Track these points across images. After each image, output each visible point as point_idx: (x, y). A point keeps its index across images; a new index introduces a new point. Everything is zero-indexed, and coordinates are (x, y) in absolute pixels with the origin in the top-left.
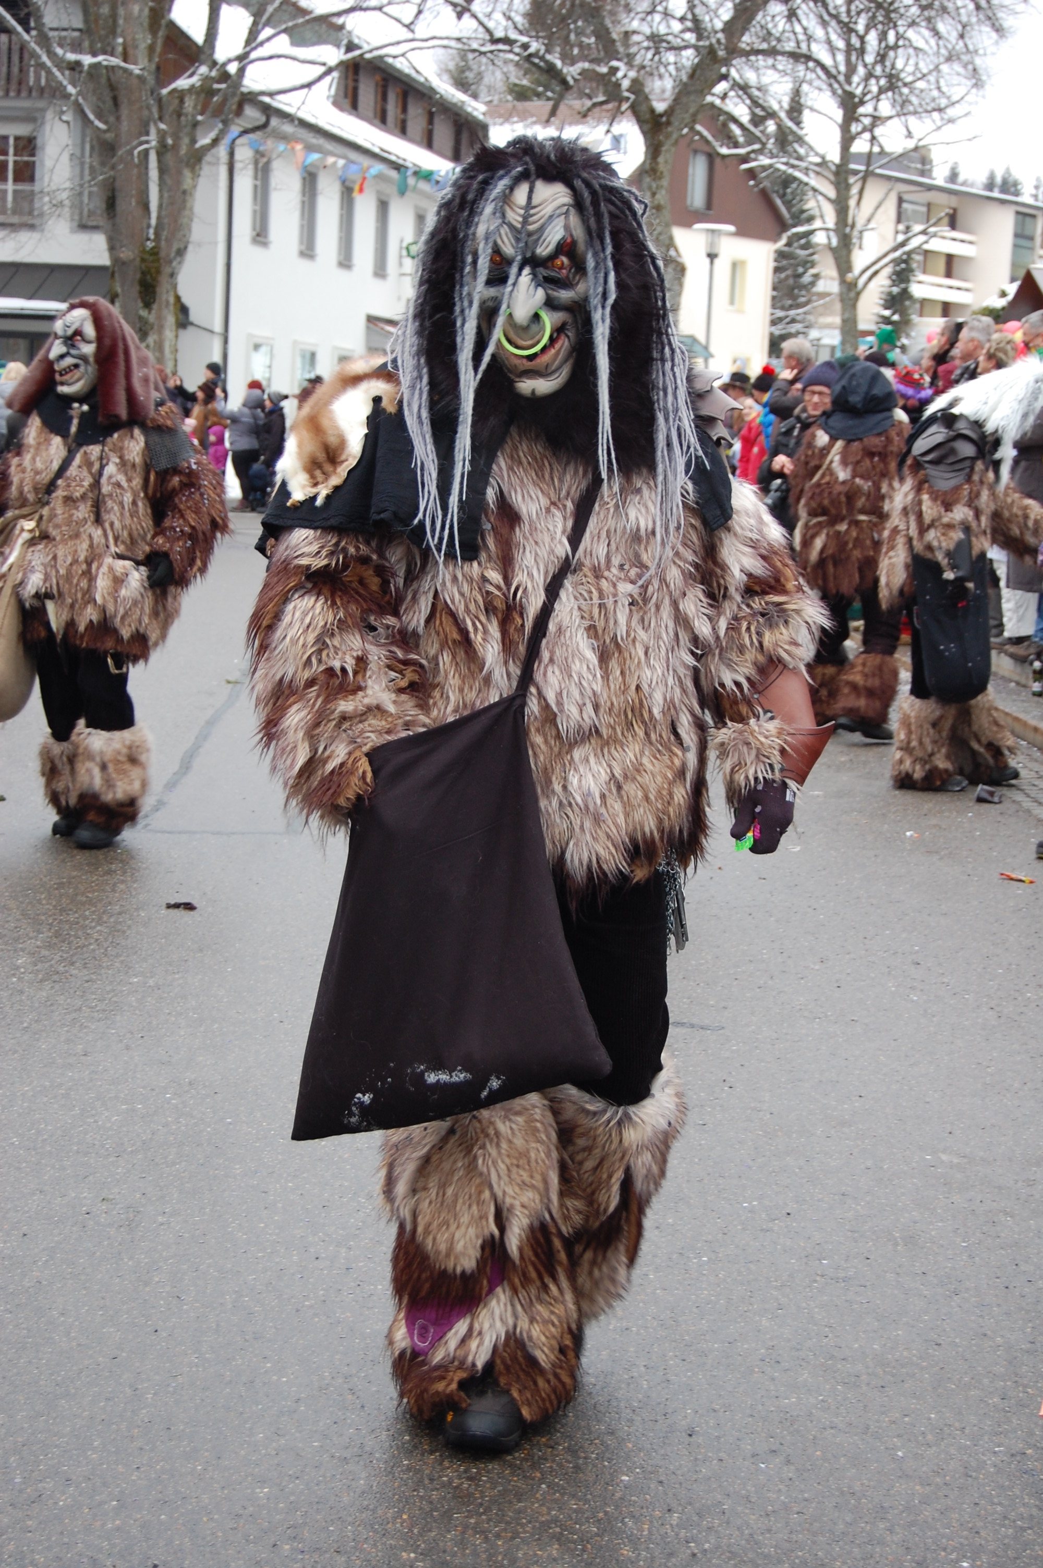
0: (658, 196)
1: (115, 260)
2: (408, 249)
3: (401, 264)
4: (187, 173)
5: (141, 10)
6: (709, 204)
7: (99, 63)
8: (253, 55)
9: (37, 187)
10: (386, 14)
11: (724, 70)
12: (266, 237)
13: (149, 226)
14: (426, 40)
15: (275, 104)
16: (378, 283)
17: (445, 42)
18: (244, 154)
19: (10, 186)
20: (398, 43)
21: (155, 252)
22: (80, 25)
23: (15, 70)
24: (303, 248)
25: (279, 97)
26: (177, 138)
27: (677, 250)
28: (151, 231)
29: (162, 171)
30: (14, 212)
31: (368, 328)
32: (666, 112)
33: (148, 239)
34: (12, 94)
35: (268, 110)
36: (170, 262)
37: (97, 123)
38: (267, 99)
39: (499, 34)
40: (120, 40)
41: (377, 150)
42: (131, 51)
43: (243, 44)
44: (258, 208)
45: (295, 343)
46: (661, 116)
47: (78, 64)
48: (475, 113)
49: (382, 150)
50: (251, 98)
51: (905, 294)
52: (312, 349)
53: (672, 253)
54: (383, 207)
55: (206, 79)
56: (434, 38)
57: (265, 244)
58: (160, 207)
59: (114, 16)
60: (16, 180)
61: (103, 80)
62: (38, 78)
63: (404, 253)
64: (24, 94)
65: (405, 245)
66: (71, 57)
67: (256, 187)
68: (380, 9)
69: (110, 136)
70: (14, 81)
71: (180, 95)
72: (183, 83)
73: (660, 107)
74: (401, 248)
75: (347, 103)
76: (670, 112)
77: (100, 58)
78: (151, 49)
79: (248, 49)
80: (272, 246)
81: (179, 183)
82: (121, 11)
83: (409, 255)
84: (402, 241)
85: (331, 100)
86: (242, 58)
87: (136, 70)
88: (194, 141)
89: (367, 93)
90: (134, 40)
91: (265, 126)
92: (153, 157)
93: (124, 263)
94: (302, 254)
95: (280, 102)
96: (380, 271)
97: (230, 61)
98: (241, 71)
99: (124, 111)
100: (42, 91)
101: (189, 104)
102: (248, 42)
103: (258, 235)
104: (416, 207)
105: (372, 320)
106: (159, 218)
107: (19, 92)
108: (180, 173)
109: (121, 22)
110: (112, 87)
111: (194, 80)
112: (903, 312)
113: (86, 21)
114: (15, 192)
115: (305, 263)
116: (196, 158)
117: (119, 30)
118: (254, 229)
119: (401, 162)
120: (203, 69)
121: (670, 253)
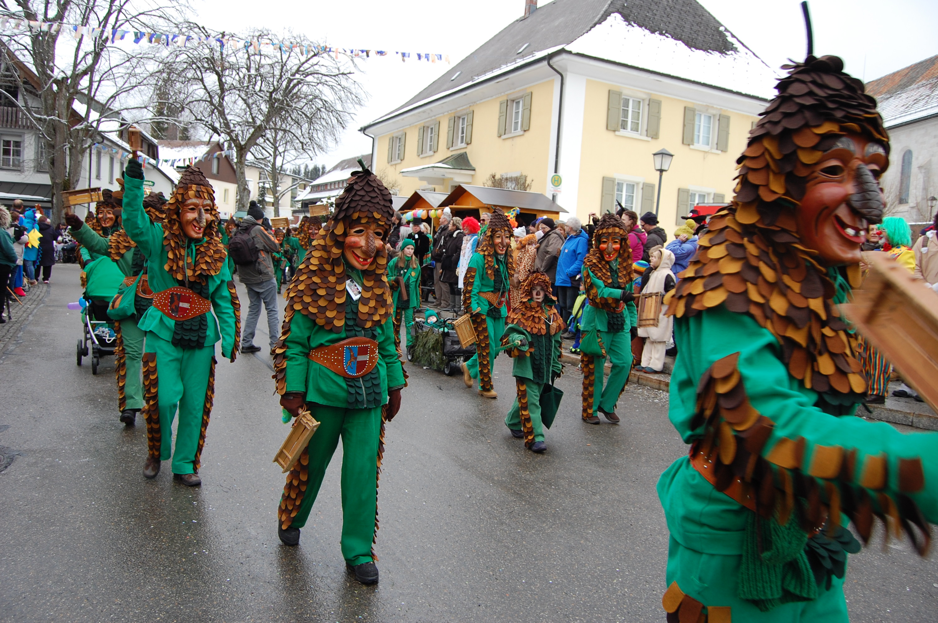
1: (54, 183)
4: (80, 156)
5: (63, 105)
6: (218, 173)
7: (52, 119)
9: (21, 158)
11: (264, 134)
13: (66, 172)
18: (94, 152)
19: (11, 157)
21: (69, 180)
22: (40, 106)
23: (14, 119)
24: (110, 181)
26: (77, 144)
28: (67, 174)
29: (71, 155)
30: (13, 166)
33: (66, 176)
34: (13, 127)
35: (104, 138)
36: (73, 184)
37: (47, 138)
38: (103, 134)
39: (199, 118)
40: (57, 112)
42: (61, 116)
44: (97, 168)
47: (42, 119)
50: (100, 133)
51: (264, 200)
55: (86, 126)
57: (99, 179)
58: (70, 166)
59: (54, 104)
60: (13, 155)
61: (51, 124)
62: (22, 123)
64: (17, 127)
66: (39, 116)
67: (97, 162)
69: (52, 143)
70: (14, 123)
71: (78, 131)
72: (78, 127)
73: (243, 143)
75: (122, 137)
76: (246, 144)
77: (52, 117)
78: (67, 115)
79: (100, 118)
80: (101, 180)
81: (77, 158)
82: (57, 102)
86: (99, 121)
87: (64, 121)
88: (82, 146)
89: (125, 135)
90: (61, 111)
91: (103, 142)
92: (68, 149)
93: (57, 184)
94: (110, 183)
95: (106, 135)
98: (98, 125)
99: (58, 135)
100: (24, 127)
101: (81, 134)
103: (97, 176)
106: (70, 169)
107: (15, 127)
108: (77, 155)
110: (54, 126)
111: (82, 126)
112: (263, 205)
114: (14, 159)
116: (83, 151)
117: (56, 110)
120: (86, 123)
121: (246, 187)
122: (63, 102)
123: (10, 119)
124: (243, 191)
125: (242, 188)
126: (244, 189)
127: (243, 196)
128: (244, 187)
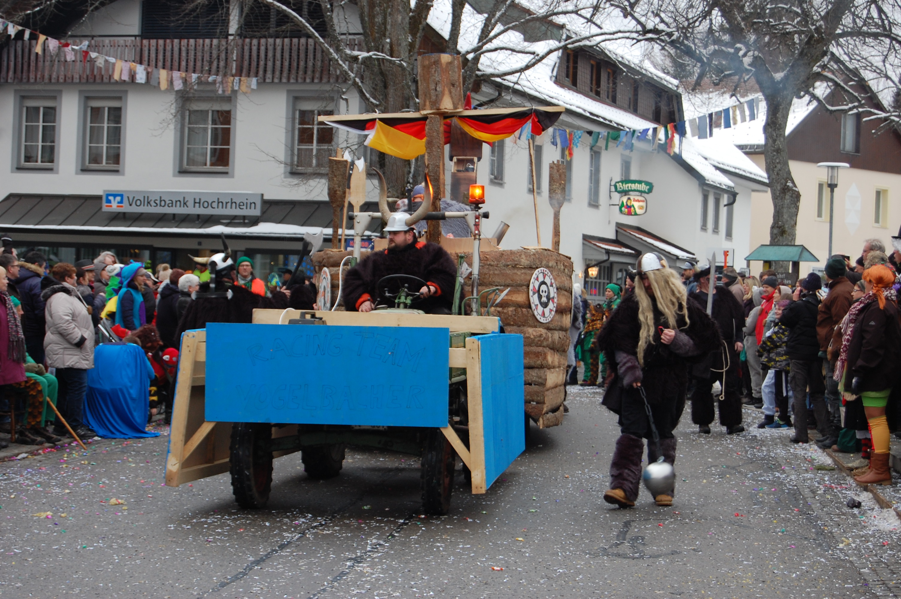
0: (778, 142)
2: (615, 186)
3: (610, 197)
5: (403, 19)
6: (857, 150)
7: (370, 57)
8: (485, 48)
9: (333, 147)
11: (825, 48)
12: (502, 179)
13: (410, 172)
14: (613, 33)
15: (505, 83)
16: (593, 211)
17: (627, 35)
19: (315, 146)
22: (361, 31)
25: (508, 77)
27: (793, 182)
28: (411, 175)
30: (316, 165)
31: (583, 244)
32: (782, 80)
33: (409, 182)
34: (316, 81)
35: (500, 87)
37: (372, 100)
38: (498, 80)
40: (388, 40)
41: (588, 115)
42: (395, 48)
43: (476, 40)
46: (779, 82)
47: (356, 58)
48: (670, 86)
49: (591, 114)
50: (487, 79)
53: (790, 184)
54: (595, 155)
56: (620, 32)
57: (501, 185)
59: (385, 23)
60: (318, 142)
61: (376, 69)
63: (613, 189)
64: (325, 80)
65: (613, 183)
66: (353, 53)
74: (610, 185)
75: (568, 81)
77: (371, 53)
79: (480, 44)
80: (506, 186)
82: (389, 20)
84: (611, 180)
85: (554, 79)
86: (478, 51)
89: (582, 78)
90: (398, 39)
91: (497, 99)
94: (531, 191)
95: (508, 81)
96: (594, 204)
97: (468, 53)
98: (477, 59)
99: (391, 91)
102: (480, 40)
103: (496, 178)
104: (622, 155)
105: (586, 238)
107: (321, 79)
109: (389, 27)
110: (382, 73)
113: (364, 28)
114: (318, 151)
117: (387, 33)
118: (492, 175)
119: (607, 122)
121: (788, 184)
122: (400, 18)
123: (310, 64)
124: (781, 195)
125: (779, 188)
126: (784, 189)
127: (782, 207)
128: (782, 184)
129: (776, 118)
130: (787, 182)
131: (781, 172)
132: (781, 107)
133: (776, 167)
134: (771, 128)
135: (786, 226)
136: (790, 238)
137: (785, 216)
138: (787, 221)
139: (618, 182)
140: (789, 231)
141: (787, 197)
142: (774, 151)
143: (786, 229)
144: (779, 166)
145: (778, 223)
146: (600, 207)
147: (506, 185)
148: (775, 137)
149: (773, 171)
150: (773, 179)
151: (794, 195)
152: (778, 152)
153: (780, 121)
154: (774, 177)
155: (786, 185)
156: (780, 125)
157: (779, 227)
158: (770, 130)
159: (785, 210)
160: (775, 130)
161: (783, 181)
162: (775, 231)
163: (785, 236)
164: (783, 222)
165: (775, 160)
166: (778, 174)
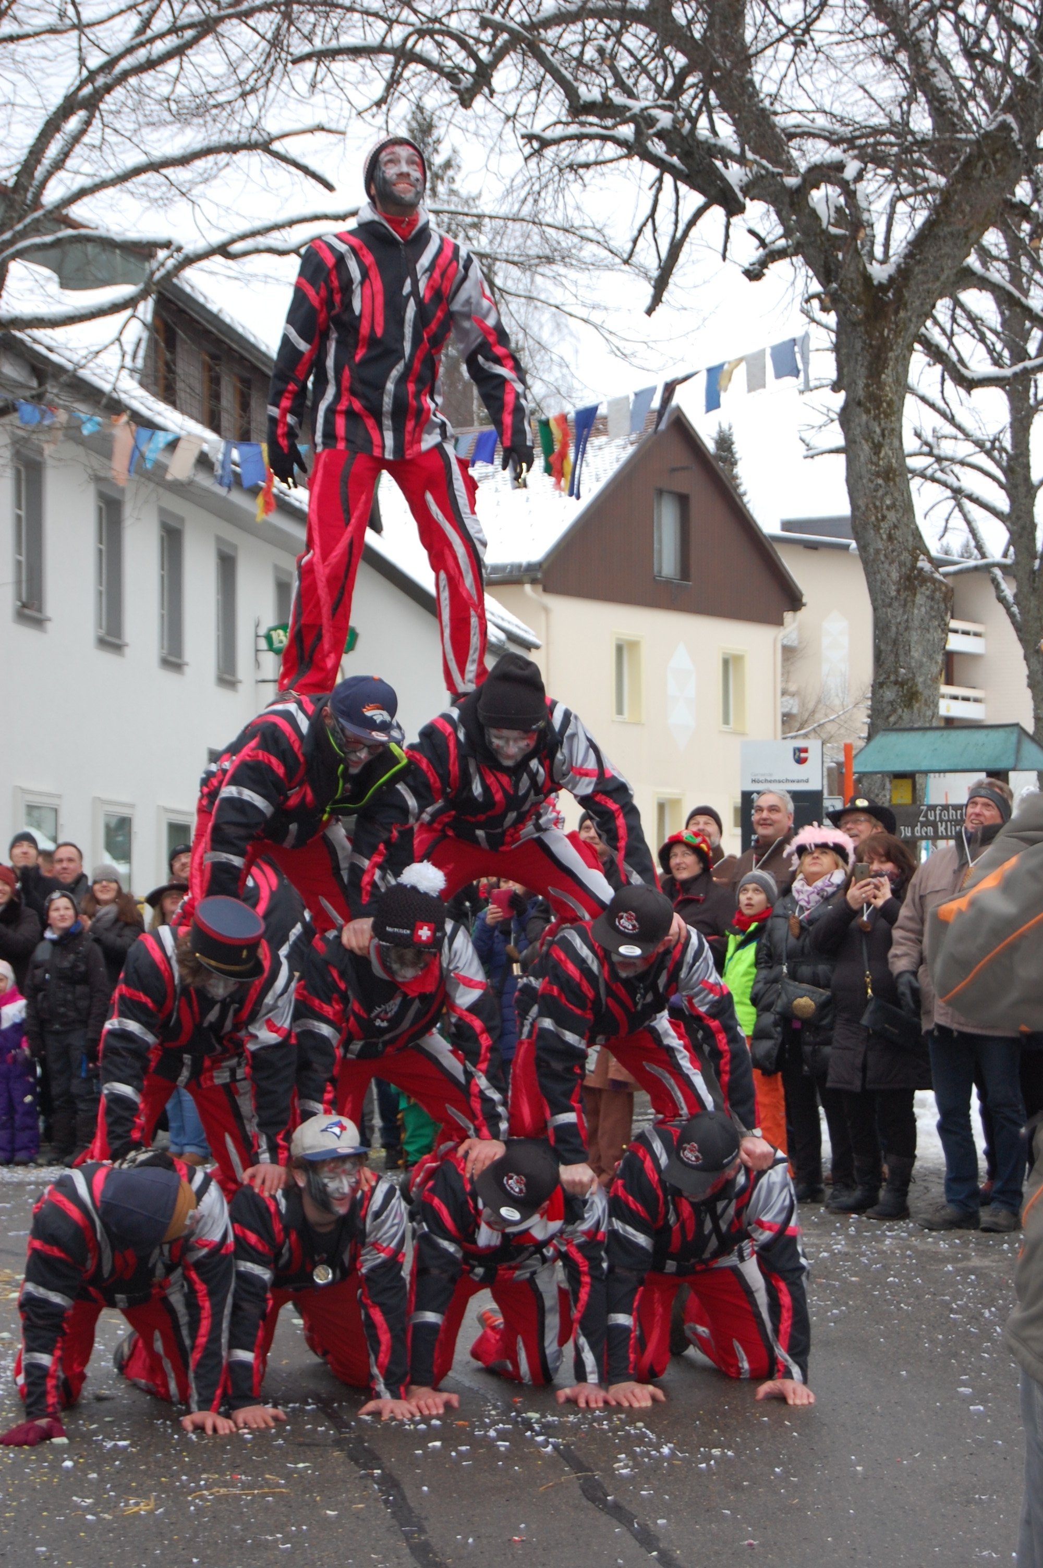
2: (269, 638)
3: (258, 663)
6: (684, 571)
10: (276, 155)
12: (40, 609)
16: (225, 694)
20: (291, 223)
24: (102, 632)
32: (891, 278)
44: (23, 559)
45: (98, 800)
52: (124, 812)
54: (227, 565)
63: (263, 644)
65: (263, 631)
67: (19, 518)
68: (265, 146)
74: (257, 636)
75: (161, 389)
80: (51, 627)
83: (271, 648)
84: (257, 626)
85: (137, 375)
89: (185, 372)
91: (36, 400)
94: (103, 643)
96: (227, 675)
103: (24, 606)
104: (275, 566)
115: (107, 658)
118: (19, 598)
121: (920, 564)
124: (904, 595)
125: (895, 575)
126: (908, 578)
127: (907, 628)
128: (902, 564)
129: (881, 385)
130: (916, 559)
131: (898, 533)
132: (891, 355)
133: (884, 518)
134: (868, 411)
135: (920, 680)
136: (929, 713)
137: (916, 653)
138: (921, 665)
139: (275, 629)
140: (926, 693)
141: (920, 599)
142: (878, 475)
143: (920, 688)
144: (892, 516)
145: (896, 672)
146: (240, 687)
147: (49, 626)
148: (877, 438)
149: (877, 528)
150: (877, 552)
151: (938, 595)
152: (887, 479)
153: (889, 393)
154: (880, 545)
155: (914, 567)
156: (890, 404)
157: (902, 684)
158: (864, 417)
159: (914, 636)
160: (876, 418)
161: (905, 556)
162: (889, 694)
163: (916, 706)
164: (909, 668)
165: (882, 500)
166: (890, 538)
